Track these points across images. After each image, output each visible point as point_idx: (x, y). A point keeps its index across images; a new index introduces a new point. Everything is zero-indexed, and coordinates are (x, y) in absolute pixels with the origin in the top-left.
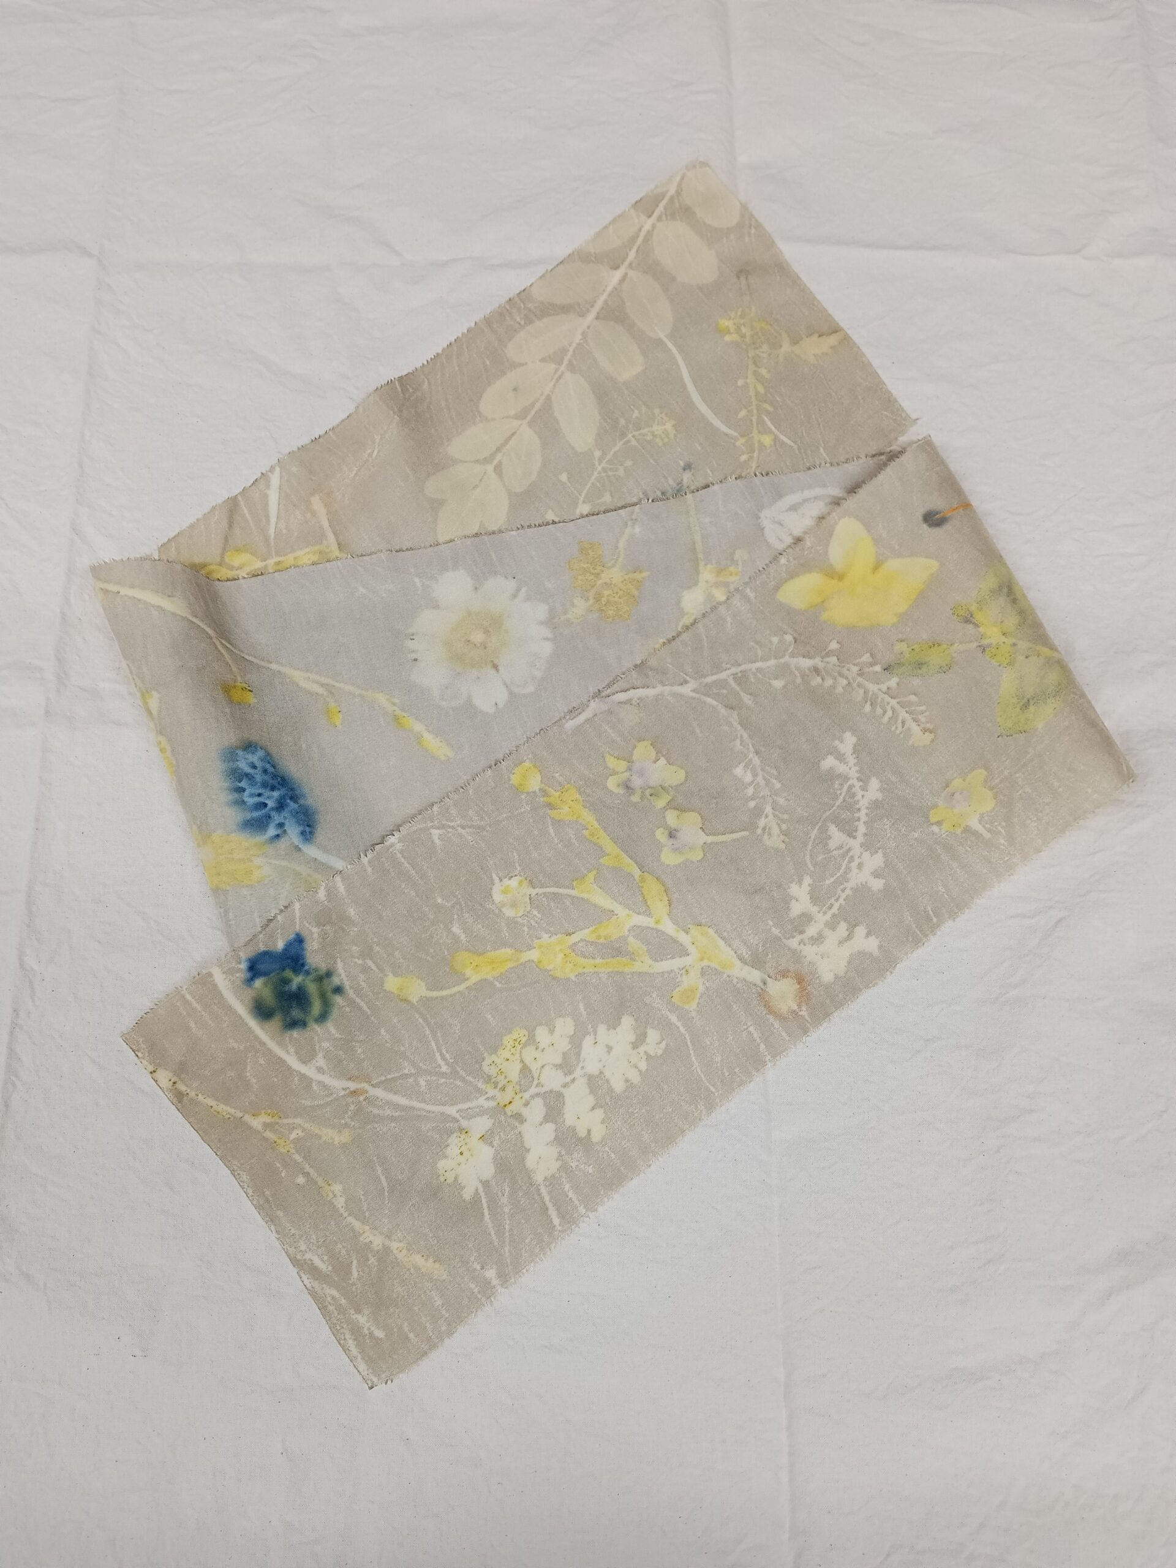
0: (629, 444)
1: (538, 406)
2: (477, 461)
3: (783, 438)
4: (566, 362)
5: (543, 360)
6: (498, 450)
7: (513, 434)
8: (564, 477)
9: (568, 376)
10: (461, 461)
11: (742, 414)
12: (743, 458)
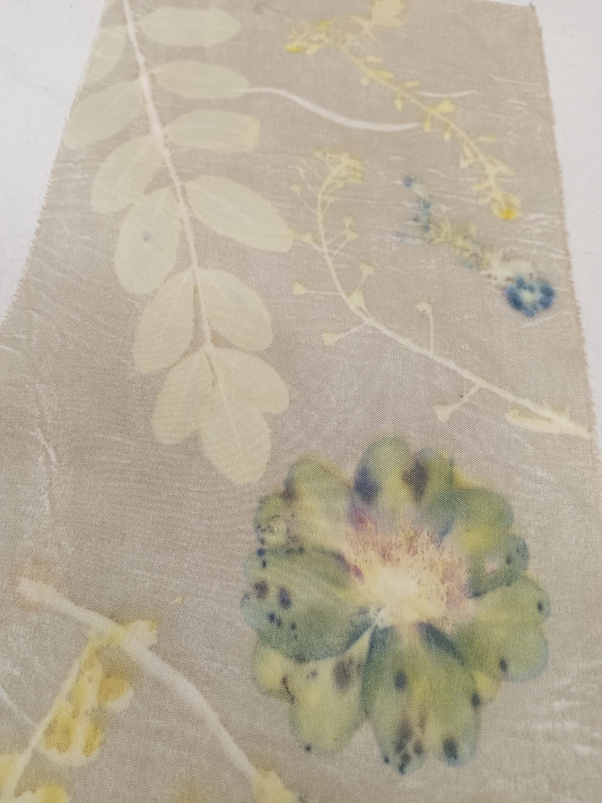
0: (328, 205)
1: (191, 238)
2: (186, 354)
3: (455, 95)
4: (175, 178)
5: (148, 191)
6: (197, 321)
7: (196, 291)
8: (299, 289)
9: (191, 186)
10: (168, 369)
11: (399, 105)
12: (447, 137)
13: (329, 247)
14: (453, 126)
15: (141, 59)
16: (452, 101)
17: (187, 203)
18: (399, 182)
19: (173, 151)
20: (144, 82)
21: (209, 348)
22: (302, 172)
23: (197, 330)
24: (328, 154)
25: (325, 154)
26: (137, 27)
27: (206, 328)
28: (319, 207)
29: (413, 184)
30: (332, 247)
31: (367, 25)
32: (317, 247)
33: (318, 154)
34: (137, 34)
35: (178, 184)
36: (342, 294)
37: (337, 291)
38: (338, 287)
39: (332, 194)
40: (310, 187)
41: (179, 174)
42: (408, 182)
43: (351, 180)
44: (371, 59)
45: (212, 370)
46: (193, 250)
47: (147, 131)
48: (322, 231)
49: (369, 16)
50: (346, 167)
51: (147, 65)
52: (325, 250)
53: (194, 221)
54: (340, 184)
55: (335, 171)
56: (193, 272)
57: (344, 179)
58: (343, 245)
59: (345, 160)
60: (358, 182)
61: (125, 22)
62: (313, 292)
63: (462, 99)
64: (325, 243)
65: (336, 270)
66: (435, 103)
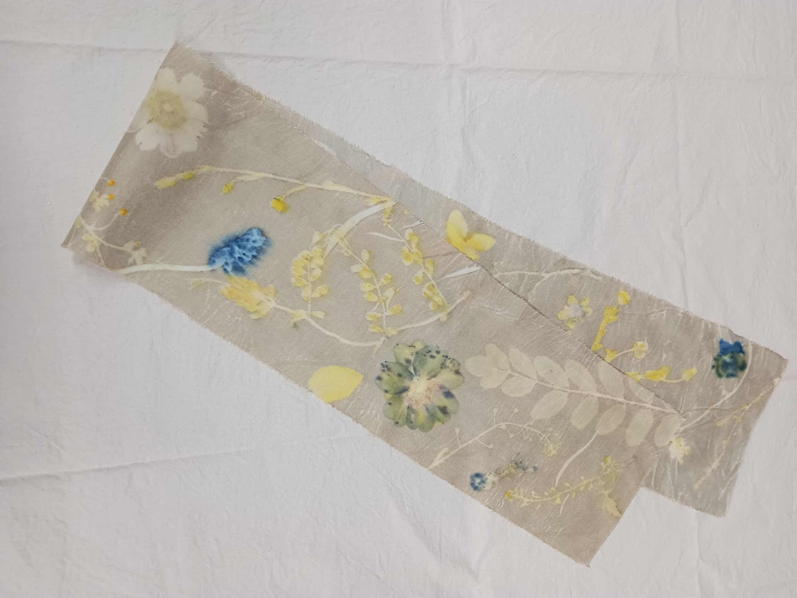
0: (540, 436)
1: (547, 385)
2: (511, 365)
3: (562, 508)
4: (572, 391)
5: (569, 379)
6: (520, 373)
7: (529, 378)
8: (516, 411)
9: (566, 395)
10: (508, 357)
11: (568, 485)
12: (546, 494)
13: (525, 428)
14: (549, 499)
15: (632, 403)
16: (560, 505)
17: (559, 390)
18: (536, 465)
19: (584, 395)
20: (621, 400)
21: (509, 372)
22: (556, 435)
23: (516, 372)
24: (559, 447)
25: (559, 446)
26: (648, 408)
27: (516, 374)
28: (540, 433)
29: (533, 469)
30: (525, 429)
31: (606, 493)
32: (527, 424)
33: (560, 444)
34: (645, 407)
35: (569, 391)
36: (508, 423)
37: (509, 422)
38: (510, 423)
39: (543, 440)
40: (549, 434)
41: (573, 393)
42: (535, 469)
43: (545, 450)
44: (591, 486)
45: (502, 369)
46: (543, 384)
47: (598, 391)
48: (532, 429)
49: (610, 496)
50: (551, 451)
51: (628, 404)
52: (525, 427)
53: (552, 389)
54: (546, 445)
55: (551, 447)
56: (536, 380)
57: (547, 448)
58: (524, 433)
59: (554, 452)
60: (544, 452)
61: (652, 405)
62: (513, 414)
63: (559, 509)
64: (527, 428)
65: (516, 426)
66: (562, 498)
